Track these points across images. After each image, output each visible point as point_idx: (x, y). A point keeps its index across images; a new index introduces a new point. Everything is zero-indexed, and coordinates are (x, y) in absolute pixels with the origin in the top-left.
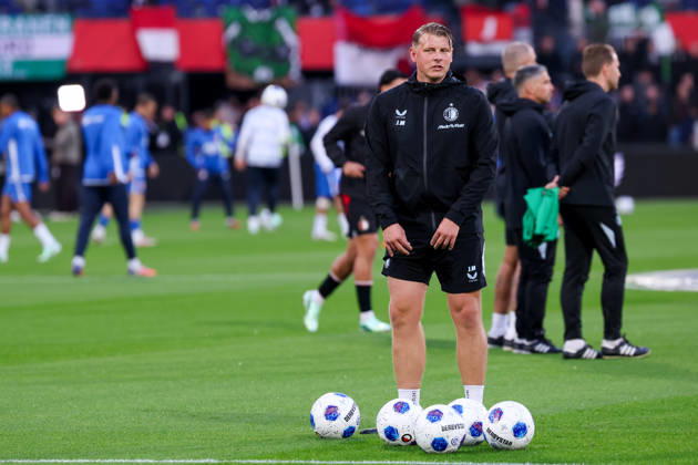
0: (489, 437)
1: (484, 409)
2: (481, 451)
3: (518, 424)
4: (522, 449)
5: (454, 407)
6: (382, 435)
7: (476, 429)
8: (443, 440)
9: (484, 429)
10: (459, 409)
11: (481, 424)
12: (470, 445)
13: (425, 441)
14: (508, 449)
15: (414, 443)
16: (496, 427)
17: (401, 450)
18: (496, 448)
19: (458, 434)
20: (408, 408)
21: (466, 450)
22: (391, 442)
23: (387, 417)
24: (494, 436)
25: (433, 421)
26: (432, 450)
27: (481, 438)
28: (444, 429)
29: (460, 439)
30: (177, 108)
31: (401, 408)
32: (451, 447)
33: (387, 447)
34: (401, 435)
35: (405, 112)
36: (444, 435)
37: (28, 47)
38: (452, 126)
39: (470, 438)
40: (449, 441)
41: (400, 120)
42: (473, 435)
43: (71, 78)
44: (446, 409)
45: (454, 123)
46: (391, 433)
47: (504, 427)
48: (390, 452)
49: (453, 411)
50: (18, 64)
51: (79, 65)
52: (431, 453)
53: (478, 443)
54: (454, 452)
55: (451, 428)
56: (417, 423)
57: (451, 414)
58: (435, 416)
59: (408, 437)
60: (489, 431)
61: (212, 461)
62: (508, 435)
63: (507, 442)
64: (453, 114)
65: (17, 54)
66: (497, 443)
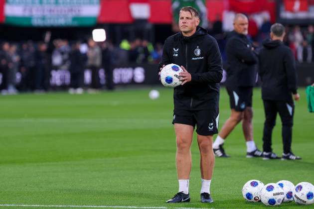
0: (295, 199)
1: (294, 185)
2: (291, 205)
3: (309, 193)
4: (311, 205)
5: (279, 184)
6: (245, 197)
7: (290, 195)
8: (273, 200)
9: (293, 195)
10: (281, 185)
11: (292, 193)
12: (286, 202)
13: (265, 200)
14: (304, 205)
15: (260, 201)
16: (299, 194)
17: (254, 204)
18: (299, 204)
19: (281, 197)
20: (257, 184)
21: (284, 204)
22: (249, 200)
23: (247, 188)
24: (298, 198)
25: (269, 191)
26: (268, 204)
27: (292, 199)
28: (274, 195)
29: (282, 199)
30: (149, 41)
31: (254, 184)
32: (277, 203)
33: (247, 203)
34: (254, 197)
35: (178, 50)
36: (274, 197)
37: (79, 11)
38: (198, 58)
39: (286, 199)
40: (276, 200)
41: (176, 53)
42: (288, 198)
43: (98, 26)
44: (275, 185)
45: (199, 57)
46: (249, 196)
47: (303, 194)
48: (248, 205)
49: (279, 186)
50: (74, 19)
51: (103, 20)
52: (268, 206)
53: (290, 202)
54: (279, 206)
55: (278, 194)
56: (261, 191)
57: (277, 187)
58: (270, 188)
59: (257, 198)
60: (295, 196)
61: (164, 208)
62: (304, 198)
63: (304, 201)
64: (198, 52)
65: (74, 14)
66: (299, 201)
